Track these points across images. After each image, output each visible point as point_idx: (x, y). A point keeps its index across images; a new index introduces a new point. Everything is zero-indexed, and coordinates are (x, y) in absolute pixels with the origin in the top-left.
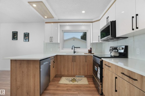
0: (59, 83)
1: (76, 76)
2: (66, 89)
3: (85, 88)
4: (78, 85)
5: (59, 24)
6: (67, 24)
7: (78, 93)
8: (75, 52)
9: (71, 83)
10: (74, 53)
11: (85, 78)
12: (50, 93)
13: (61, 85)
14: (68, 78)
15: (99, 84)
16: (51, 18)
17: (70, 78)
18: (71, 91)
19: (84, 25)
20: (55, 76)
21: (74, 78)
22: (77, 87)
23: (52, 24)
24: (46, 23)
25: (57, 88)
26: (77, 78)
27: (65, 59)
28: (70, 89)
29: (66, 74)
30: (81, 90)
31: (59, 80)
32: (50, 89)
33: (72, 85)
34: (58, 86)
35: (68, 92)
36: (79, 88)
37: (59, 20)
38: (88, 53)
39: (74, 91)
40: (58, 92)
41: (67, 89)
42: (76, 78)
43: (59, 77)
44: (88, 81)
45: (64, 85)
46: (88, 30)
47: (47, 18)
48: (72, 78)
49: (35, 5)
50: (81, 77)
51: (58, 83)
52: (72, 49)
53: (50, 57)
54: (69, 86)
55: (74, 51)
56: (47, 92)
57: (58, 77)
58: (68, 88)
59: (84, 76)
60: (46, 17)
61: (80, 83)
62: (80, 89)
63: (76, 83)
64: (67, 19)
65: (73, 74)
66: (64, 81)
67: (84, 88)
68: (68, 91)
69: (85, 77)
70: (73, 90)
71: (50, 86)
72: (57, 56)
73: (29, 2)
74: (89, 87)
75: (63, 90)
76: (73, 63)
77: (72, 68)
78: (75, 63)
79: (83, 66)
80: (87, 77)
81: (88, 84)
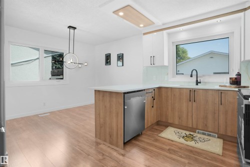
0: (160, 135)
1: (197, 131)
2: (168, 148)
3: (207, 159)
4: (195, 150)
5: (165, 32)
6: (181, 28)
7: (189, 163)
8: (200, 83)
9: (182, 141)
10: (197, 84)
11: (219, 139)
12: (139, 146)
13: (162, 139)
14: (179, 130)
15: (244, 162)
16: (150, 25)
17: (184, 132)
18: (175, 155)
19: (221, 23)
20: (157, 122)
21: (192, 133)
22: (191, 151)
23: (155, 33)
24: (144, 34)
25: (153, 143)
26: (197, 136)
27: (174, 95)
28: (174, 151)
29: (177, 123)
30: (196, 160)
31: (162, 131)
32: (142, 141)
33: (181, 146)
34: (156, 140)
35: (168, 154)
36: (194, 154)
37: (163, 24)
38: (228, 84)
39: (182, 157)
40: (152, 148)
41: (169, 150)
42: (195, 135)
43: (164, 126)
44: (224, 149)
45: (167, 141)
46: (233, 33)
47: (144, 26)
48: (188, 133)
49: (121, 14)
50: (209, 135)
51: (157, 135)
52: (191, 76)
53: (144, 90)
54: (175, 145)
55: (197, 81)
56: (137, 143)
57: (161, 125)
58: (173, 148)
59: (216, 136)
60: (142, 25)
61: (200, 146)
62: (196, 158)
63: (192, 143)
64: (180, 20)
65: (191, 126)
66: (170, 134)
67: (205, 158)
68: (170, 153)
69: (218, 137)
70: (180, 154)
71: (143, 136)
72: (160, 88)
73: (113, 12)
74: (222, 160)
75: (162, 149)
76: (190, 103)
77: (188, 113)
78: (194, 104)
79: (215, 113)
80: (224, 140)
81: (221, 154)
